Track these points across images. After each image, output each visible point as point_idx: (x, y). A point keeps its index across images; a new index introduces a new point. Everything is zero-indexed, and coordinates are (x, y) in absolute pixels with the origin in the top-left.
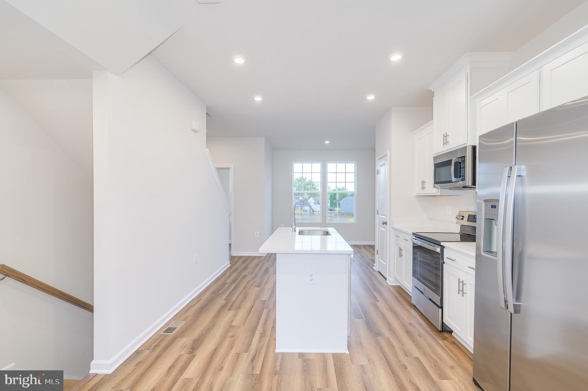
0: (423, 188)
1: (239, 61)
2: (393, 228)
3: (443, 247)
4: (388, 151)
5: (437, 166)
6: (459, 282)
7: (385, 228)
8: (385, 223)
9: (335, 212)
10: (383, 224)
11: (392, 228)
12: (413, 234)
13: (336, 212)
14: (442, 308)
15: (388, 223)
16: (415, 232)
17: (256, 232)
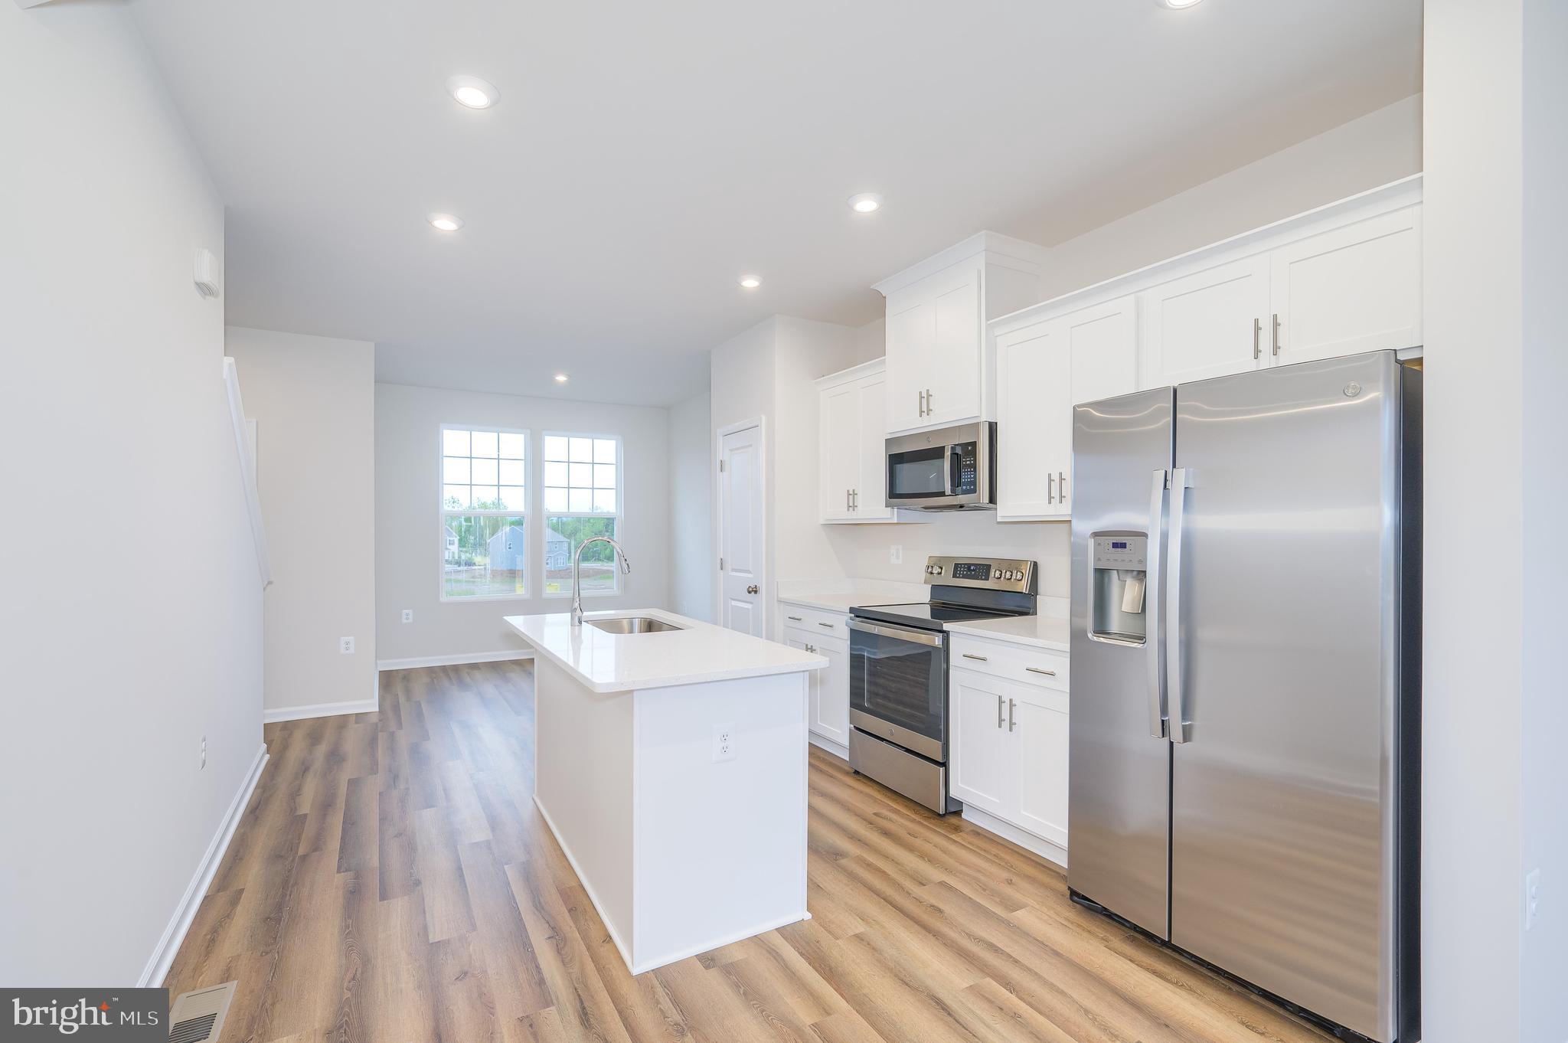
0: (852, 507)
1: (472, 96)
2: (780, 601)
3: (946, 635)
4: (764, 418)
5: (895, 460)
6: (1001, 702)
7: (751, 603)
8: (754, 590)
9: (474, 568)
10: (749, 592)
11: (778, 601)
12: (852, 610)
13: (476, 567)
14: (945, 765)
15: (763, 590)
16: (856, 605)
17: (345, 639)
